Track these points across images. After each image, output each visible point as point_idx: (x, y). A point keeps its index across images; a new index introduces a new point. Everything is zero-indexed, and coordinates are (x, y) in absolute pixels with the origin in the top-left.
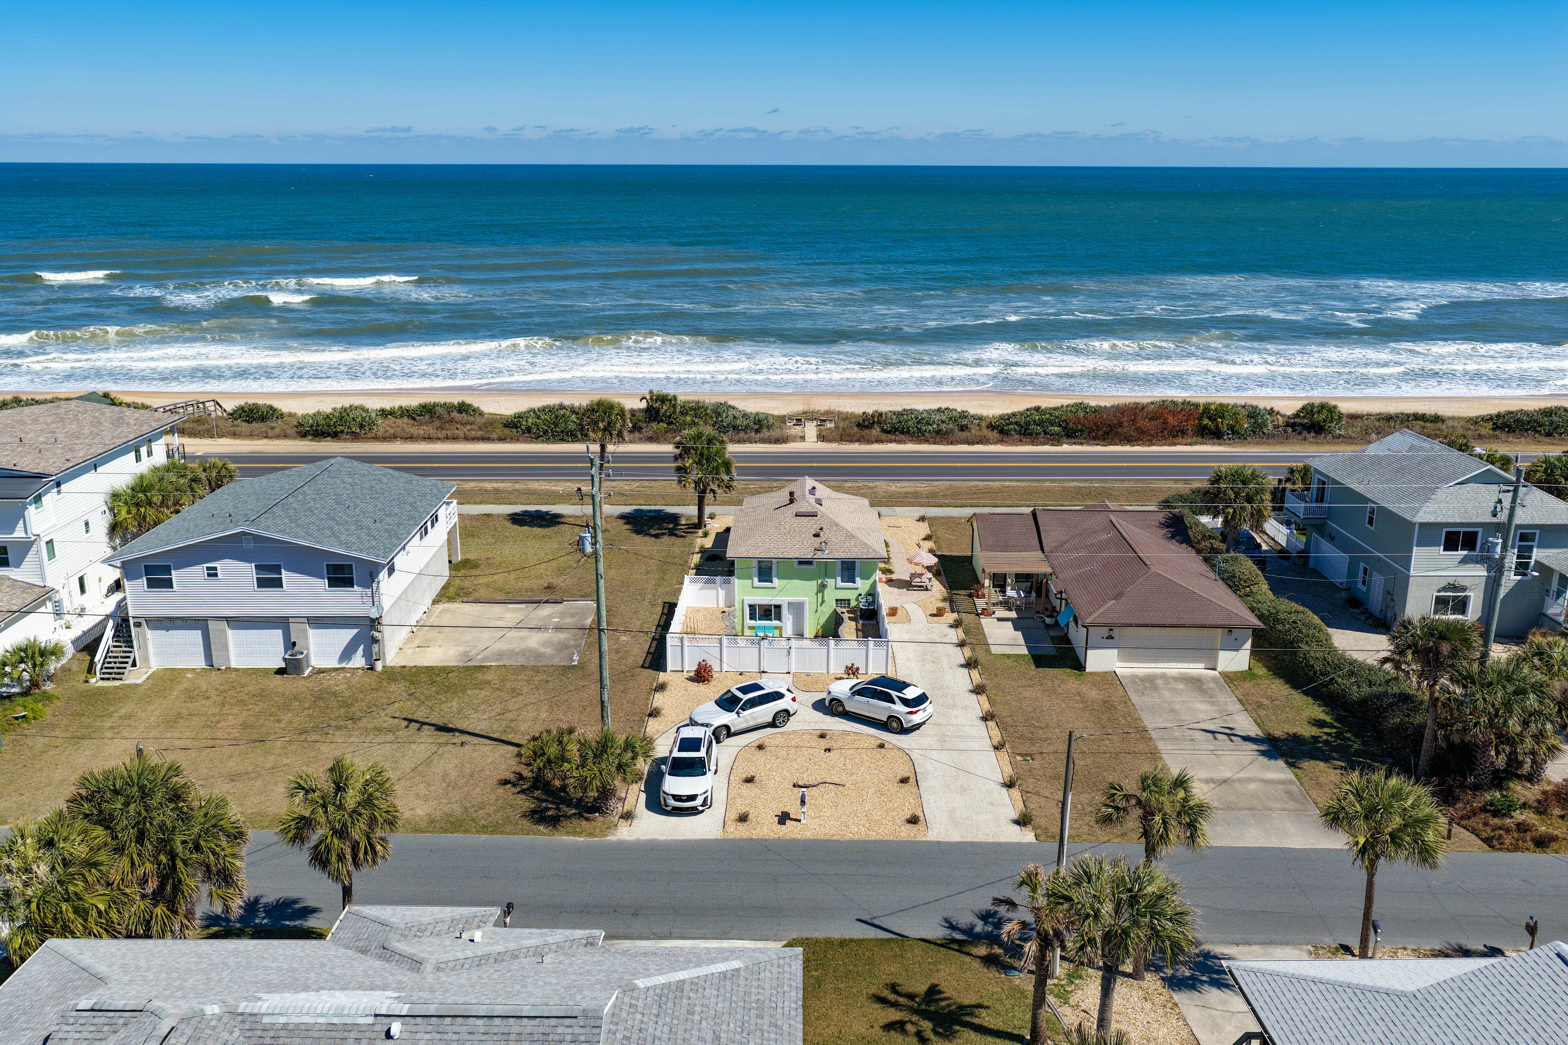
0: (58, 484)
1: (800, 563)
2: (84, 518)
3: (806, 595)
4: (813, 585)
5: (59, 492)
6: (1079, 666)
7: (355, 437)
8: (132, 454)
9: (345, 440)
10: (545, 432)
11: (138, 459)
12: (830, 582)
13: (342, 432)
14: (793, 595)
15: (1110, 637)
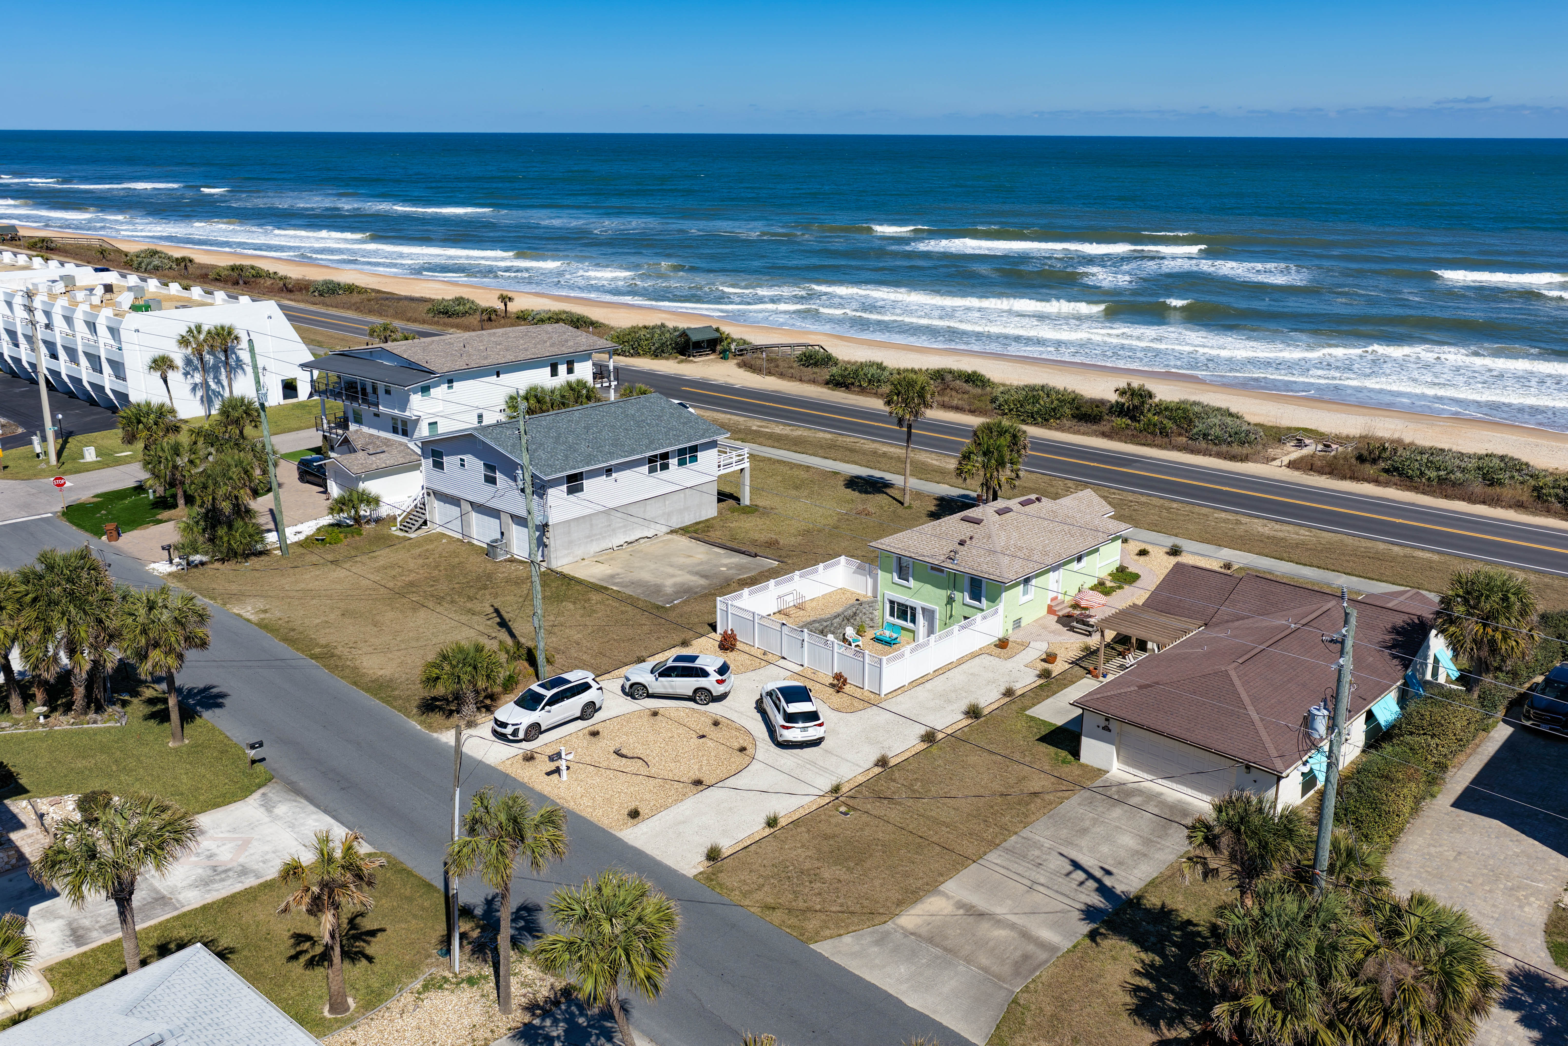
0: (450, 381)
1: (932, 568)
2: (480, 411)
3: (937, 604)
4: (943, 594)
5: (450, 387)
6: (1076, 754)
7: (863, 391)
8: (548, 370)
9: (854, 392)
10: (1011, 410)
11: (554, 373)
12: (958, 595)
13: (853, 384)
14: (925, 601)
15: (1106, 729)
